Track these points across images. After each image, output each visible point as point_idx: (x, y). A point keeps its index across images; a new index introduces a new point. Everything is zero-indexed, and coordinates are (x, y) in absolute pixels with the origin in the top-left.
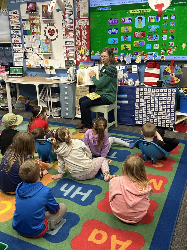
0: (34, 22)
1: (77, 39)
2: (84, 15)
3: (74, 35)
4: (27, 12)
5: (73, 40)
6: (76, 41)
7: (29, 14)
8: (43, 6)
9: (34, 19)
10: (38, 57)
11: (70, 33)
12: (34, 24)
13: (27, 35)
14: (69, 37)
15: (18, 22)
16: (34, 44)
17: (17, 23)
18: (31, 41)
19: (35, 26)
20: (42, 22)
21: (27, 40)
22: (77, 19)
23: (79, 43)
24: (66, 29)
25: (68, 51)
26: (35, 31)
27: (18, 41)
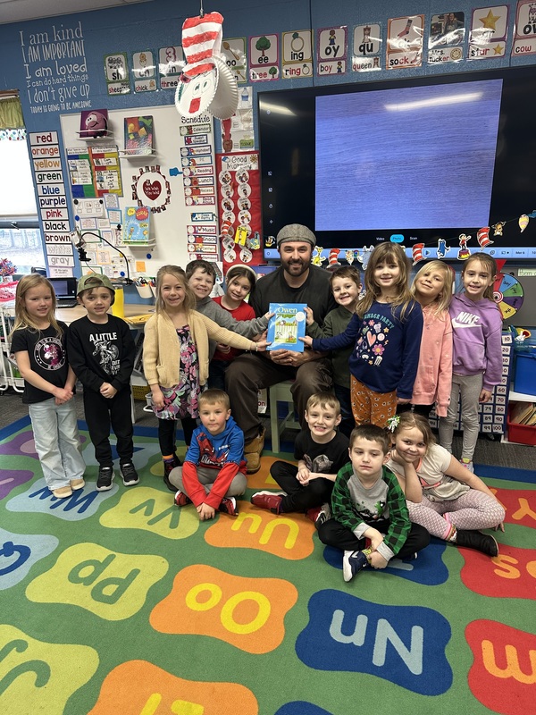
0: (103, 162)
1: (223, 207)
2: (244, 144)
3: (215, 195)
4: (82, 135)
5: (213, 209)
6: (220, 212)
7: (87, 141)
8: (127, 121)
9: (102, 156)
10: (114, 254)
11: (204, 191)
12: (104, 168)
13: (82, 196)
14: (201, 200)
15: (56, 164)
16: (104, 220)
17: (54, 165)
18: (94, 213)
19: (105, 174)
20: (124, 163)
21: (84, 211)
22: (223, 155)
23: (229, 218)
24: (194, 182)
25: (199, 239)
26: (106, 186)
27: (59, 214)
